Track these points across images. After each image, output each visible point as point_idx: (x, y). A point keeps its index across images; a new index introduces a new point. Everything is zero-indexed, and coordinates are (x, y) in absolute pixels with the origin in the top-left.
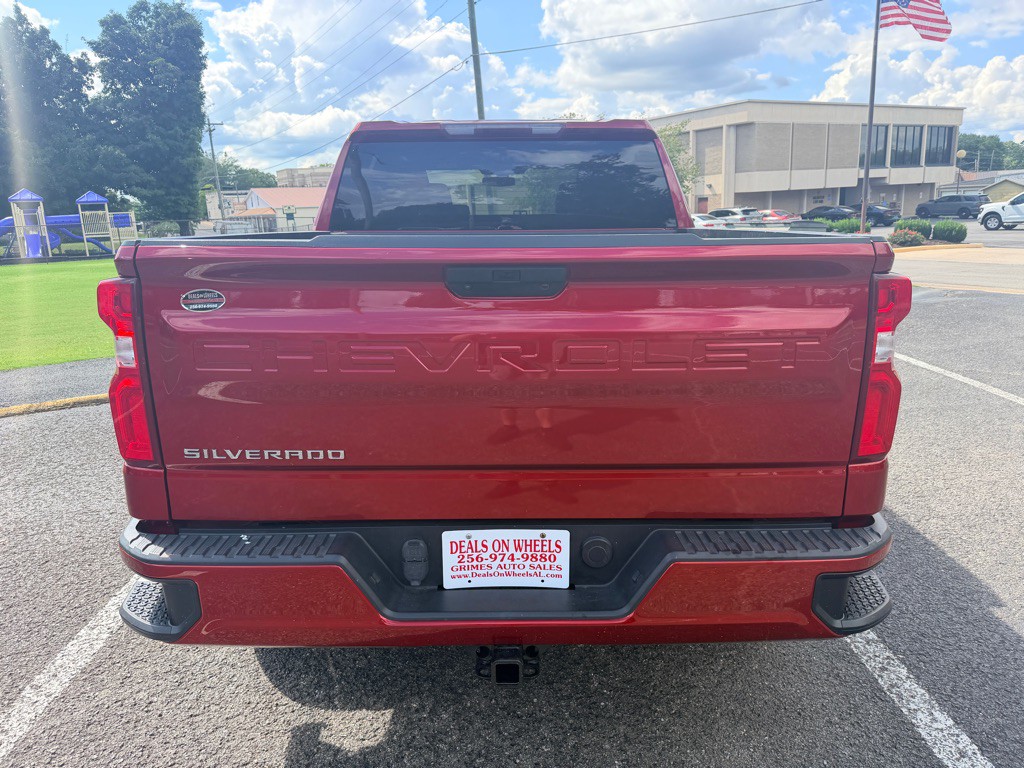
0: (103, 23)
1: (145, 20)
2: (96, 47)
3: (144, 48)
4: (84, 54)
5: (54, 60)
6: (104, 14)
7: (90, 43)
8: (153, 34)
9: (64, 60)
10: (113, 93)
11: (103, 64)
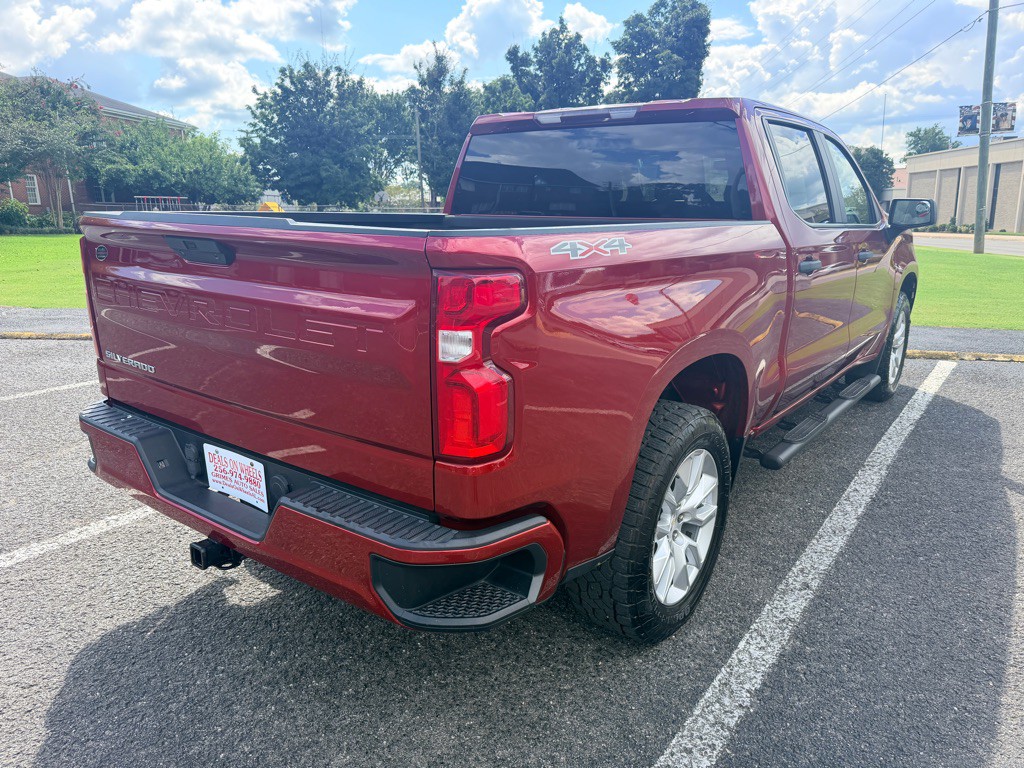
0: (627, 23)
1: (663, 15)
2: (618, 47)
3: (657, 42)
4: (607, 54)
5: (582, 61)
6: (628, 15)
7: (613, 43)
8: (668, 28)
9: (591, 60)
10: (625, 87)
11: (621, 61)
